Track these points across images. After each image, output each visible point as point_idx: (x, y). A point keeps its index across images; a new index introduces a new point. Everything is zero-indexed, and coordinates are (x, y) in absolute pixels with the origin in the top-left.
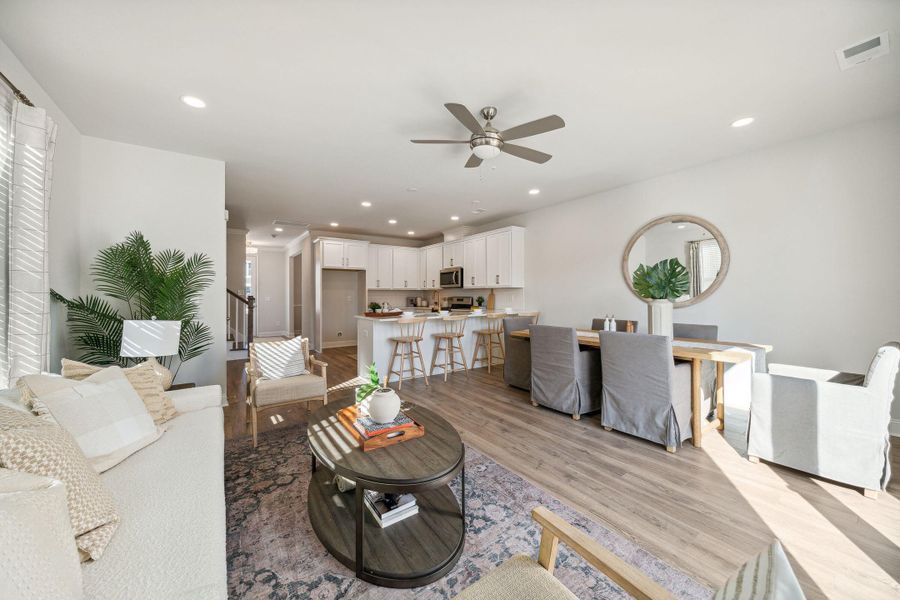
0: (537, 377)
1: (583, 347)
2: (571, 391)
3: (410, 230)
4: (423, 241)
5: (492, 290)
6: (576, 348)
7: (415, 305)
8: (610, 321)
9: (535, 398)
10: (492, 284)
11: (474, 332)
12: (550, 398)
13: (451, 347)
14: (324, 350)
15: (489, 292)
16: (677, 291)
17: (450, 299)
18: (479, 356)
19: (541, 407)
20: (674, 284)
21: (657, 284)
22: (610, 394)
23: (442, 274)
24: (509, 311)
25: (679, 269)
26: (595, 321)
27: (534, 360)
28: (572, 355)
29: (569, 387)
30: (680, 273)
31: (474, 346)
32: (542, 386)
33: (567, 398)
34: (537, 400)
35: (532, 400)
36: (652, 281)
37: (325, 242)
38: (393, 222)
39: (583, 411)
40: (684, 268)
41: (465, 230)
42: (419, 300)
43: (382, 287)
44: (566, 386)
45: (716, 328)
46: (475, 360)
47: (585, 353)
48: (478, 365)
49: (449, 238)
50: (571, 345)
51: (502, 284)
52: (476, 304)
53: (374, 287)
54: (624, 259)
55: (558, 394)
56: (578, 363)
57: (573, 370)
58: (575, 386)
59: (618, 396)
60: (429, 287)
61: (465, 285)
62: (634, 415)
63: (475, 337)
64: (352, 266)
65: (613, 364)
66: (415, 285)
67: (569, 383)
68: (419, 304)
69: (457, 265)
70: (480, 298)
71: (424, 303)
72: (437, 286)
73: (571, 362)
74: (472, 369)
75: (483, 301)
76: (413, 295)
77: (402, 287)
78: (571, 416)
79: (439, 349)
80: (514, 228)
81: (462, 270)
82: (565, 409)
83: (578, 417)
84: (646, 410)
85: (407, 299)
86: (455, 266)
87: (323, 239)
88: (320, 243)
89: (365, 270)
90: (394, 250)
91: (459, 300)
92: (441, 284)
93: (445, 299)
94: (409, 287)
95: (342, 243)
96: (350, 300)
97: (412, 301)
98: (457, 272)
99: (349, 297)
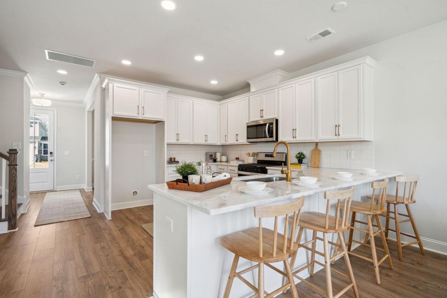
4: (223, 94)
5: (317, 144)
7: (215, 161)
14: (112, 212)
15: (313, 147)
17: (255, 155)
23: (248, 127)
37: (116, 85)
38: (199, 58)
41: (280, 75)
42: (218, 156)
43: (181, 141)
51: (343, 137)
53: (174, 141)
60: (231, 141)
61: (280, 138)
64: (148, 116)
66: (215, 139)
68: (218, 159)
69: (269, 116)
70: (299, 153)
71: (224, 158)
72: (243, 139)
75: (305, 157)
76: (212, 150)
77: (203, 142)
81: (277, 121)
85: (206, 154)
86: (265, 117)
87: (113, 80)
88: (111, 85)
89: (164, 122)
90: (194, 102)
91: (267, 156)
92: (248, 138)
93: (249, 155)
94: (210, 142)
95: (137, 88)
96: (147, 155)
97: (211, 156)
98: (272, 124)
99: (145, 151)
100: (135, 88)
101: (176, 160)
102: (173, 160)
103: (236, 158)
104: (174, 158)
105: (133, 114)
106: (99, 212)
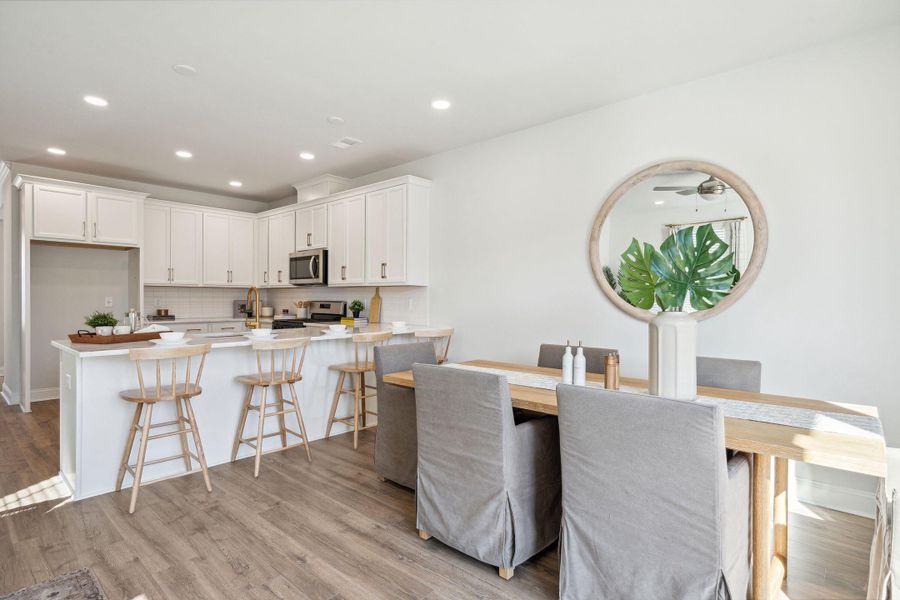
0: (429, 477)
1: (521, 416)
2: (496, 516)
3: (235, 179)
5: (376, 288)
6: (508, 417)
7: (250, 315)
8: (574, 352)
9: (425, 524)
10: (373, 279)
11: (331, 368)
12: (451, 526)
13: (280, 401)
15: (373, 294)
16: (709, 295)
17: (310, 304)
18: (341, 413)
19: (436, 543)
20: (703, 279)
21: (671, 278)
22: (576, 528)
23: (291, 260)
24: (399, 327)
25: (716, 246)
26: (544, 348)
27: (422, 439)
28: (498, 437)
29: (493, 506)
30: (716, 256)
31: (331, 395)
32: (437, 500)
33: (487, 532)
34: (428, 528)
35: (419, 526)
36: (659, 274)
39: (519, 559)
40: (724, 247)
41: (332, 182)
42: (256, 305)
43: (177, 282)
44: (486, 503)
45: (756, 365)
46: (333, 420)
47: (527, 428)
48: (338, 430)
49: (306, 196)
50: (497, 413)
51: (390, 280)
52: (350, 313)
54: (593, 238)
55: (470, 518)
56: (512, 449)
57: (500, 469)
58: (505, 505)
59: (597, 539)
60: (273, 283)
61: (331, 281)
62: (631, 588)
63: (334, 378)
64: (106, 239)
65: (585, 462)
66: (248, 277)
67: (492, 497)
69: (318, 244)
70: (355, 303)
72: (286, 282)
73: (496, 451)
74: (328, 439)
75: (362, 308)
76: (243, 297)
77: (223, 282)
78: (496, 569)
79: (249, 408)
80: (411, 179)
81: (326, 253)
82: (482, 553)
83: (508, 573)
84: (660, 580)
85: (235, 303)
86: (314, 246)
87: (32, 179)
88: (28, 188)
89: (138, 249)
90: (205, 214)
91: (322, 306)
92: (291, 278)
93: (300, 305)
94: (237, 283)
95: (82, 192)
96: (111, 305)
97: (243, 306)
98: (317, 257)
99: (107, 299)
100: (78, 192)
101: (169, 314)
102: (163, 314)
103: (284, 311)
104: (166, 311)
105: (76, 236)
106: (9, 403)
